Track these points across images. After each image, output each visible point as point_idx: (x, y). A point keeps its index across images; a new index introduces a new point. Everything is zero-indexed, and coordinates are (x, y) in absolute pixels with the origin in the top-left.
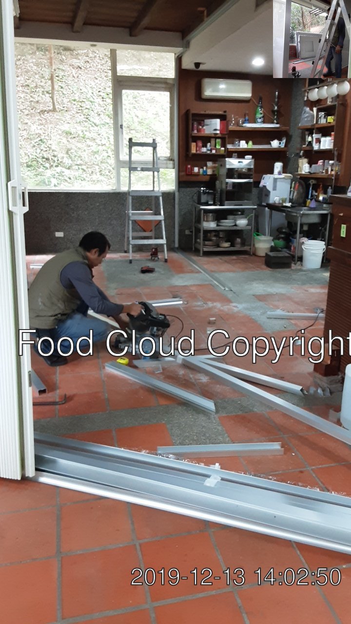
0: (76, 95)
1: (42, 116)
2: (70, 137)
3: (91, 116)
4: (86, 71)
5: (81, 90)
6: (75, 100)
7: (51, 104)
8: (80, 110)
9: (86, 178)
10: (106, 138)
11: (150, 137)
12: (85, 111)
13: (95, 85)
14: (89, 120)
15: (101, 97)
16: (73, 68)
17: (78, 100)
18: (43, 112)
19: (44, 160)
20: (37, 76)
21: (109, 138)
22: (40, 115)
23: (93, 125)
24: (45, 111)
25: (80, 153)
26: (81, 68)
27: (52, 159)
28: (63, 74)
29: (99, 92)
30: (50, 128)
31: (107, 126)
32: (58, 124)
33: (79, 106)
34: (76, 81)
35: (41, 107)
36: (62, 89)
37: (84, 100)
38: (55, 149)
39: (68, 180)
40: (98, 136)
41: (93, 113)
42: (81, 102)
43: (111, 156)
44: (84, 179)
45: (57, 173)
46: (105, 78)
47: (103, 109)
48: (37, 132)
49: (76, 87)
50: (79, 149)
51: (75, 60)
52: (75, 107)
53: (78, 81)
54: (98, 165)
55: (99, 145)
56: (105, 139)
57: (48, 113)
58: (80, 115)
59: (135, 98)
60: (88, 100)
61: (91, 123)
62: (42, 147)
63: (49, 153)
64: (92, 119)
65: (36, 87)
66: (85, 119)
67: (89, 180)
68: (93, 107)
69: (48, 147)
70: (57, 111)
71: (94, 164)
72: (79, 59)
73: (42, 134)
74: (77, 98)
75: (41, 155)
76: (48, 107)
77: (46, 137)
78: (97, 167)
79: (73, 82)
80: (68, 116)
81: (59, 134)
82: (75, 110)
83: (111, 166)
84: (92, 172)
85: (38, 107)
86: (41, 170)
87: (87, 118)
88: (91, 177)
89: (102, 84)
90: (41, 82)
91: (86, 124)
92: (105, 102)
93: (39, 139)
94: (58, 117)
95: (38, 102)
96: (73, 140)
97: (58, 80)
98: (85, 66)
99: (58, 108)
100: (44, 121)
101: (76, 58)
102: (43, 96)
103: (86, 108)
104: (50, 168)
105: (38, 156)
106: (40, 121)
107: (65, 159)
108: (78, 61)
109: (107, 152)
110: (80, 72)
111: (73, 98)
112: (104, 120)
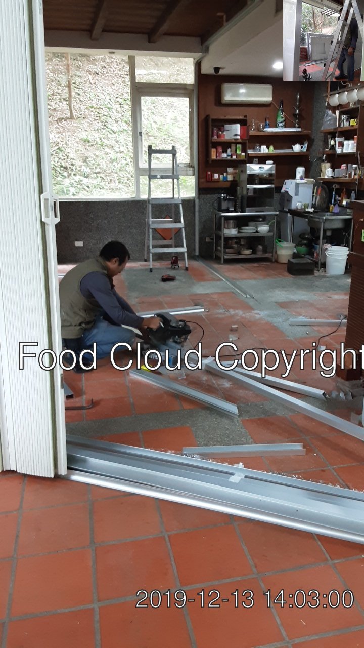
0: (93, 102)
1: (60, 124)
2: (88, 145)
3: (109, 123)
4: (103, 77)
5: (98, 96)
6: (92, 107)
7: (68, 112)
8: (98, 117)
9: (104, 186)
10: (125, 145)
11: (169, 143)
12: (102, 118)
13: (113, 91)
14: (107, 127)
15: (118, 104)
16: (90, 74)
17: (95, 107)
18: (60, 120)
19: (62, 168)
20: (53, 83)
21: (127, 145)
22: (57, 123)
23: (111, 132)
24: (63, 118)
25: (98, 161)
26: (98, 74)
27: (70, 167)
28: (80, 80)
29: (117, 98)
30: (67, 137)
31: (125, 132)
32: (76, 132)
33: (96, 113)
34: (93, 87)
35: (58, 115)
36: (79, 97)
37: (101, 107)
38: (73, 157)
39: (87, 188)
40: (116, 143)
41: (111, 120)
42: (98, 109)
43: (130, 163)
44: (103, 188)
45: (76, 182)
46: (122, 84)
47: (120, 115)
48: (55, 140)
49: (94, 93)
50: (97, 156)
51: (91, 66)
52: (92, 114)
53: (95, 87)
54: (116, 173)
55: (117, 152)
56: (123, 146)
57: (65, 121)
58: (98, 122)
59: (154, 103)
60: (105, 106)
61: (109, 130)
62: (60, 156)
63: (67, 161)
64: (109, 126)
65: (53, 94)
66: (102, 127)
67: (108, 188)
68: (111, 113)
69: (66, 155)
70: (74, 119)
71: (112, 172)
72: (96, 65)
73: (60, 142)
74: (94, 105)
75: (59, 163)
76: (65, 114)
77: (65, 146)
78: (116, 175)
79: (90, 89)
80: (85, 123)
81: (77, 142)
82: (92, 117)
83: (129, 173)
84: (111, 180)
85: (55, 115)
86: (59, 179)
87: (105, 125)
88: (110, 185)
89: (120, 90)
90: (58, 89)
91: (104, 131)
92: (122, 109)
93: (57, 147)
94: (75, 125)
95: (55, 110)
96: (91, 148)
97: (75, 87)
98: (102, 72)
99: (75, 115)
100: (61, 129)
101: (93, 64)
102: (61, 104)
103: (104, 115)
104: (68, 177)
105: (56, 165)
106: (58, 129)
107: (83, 167)
108: (95, 67)
109: (126, 160)
110: (97, 78)
111: (90, 105)
112: (122, 127)
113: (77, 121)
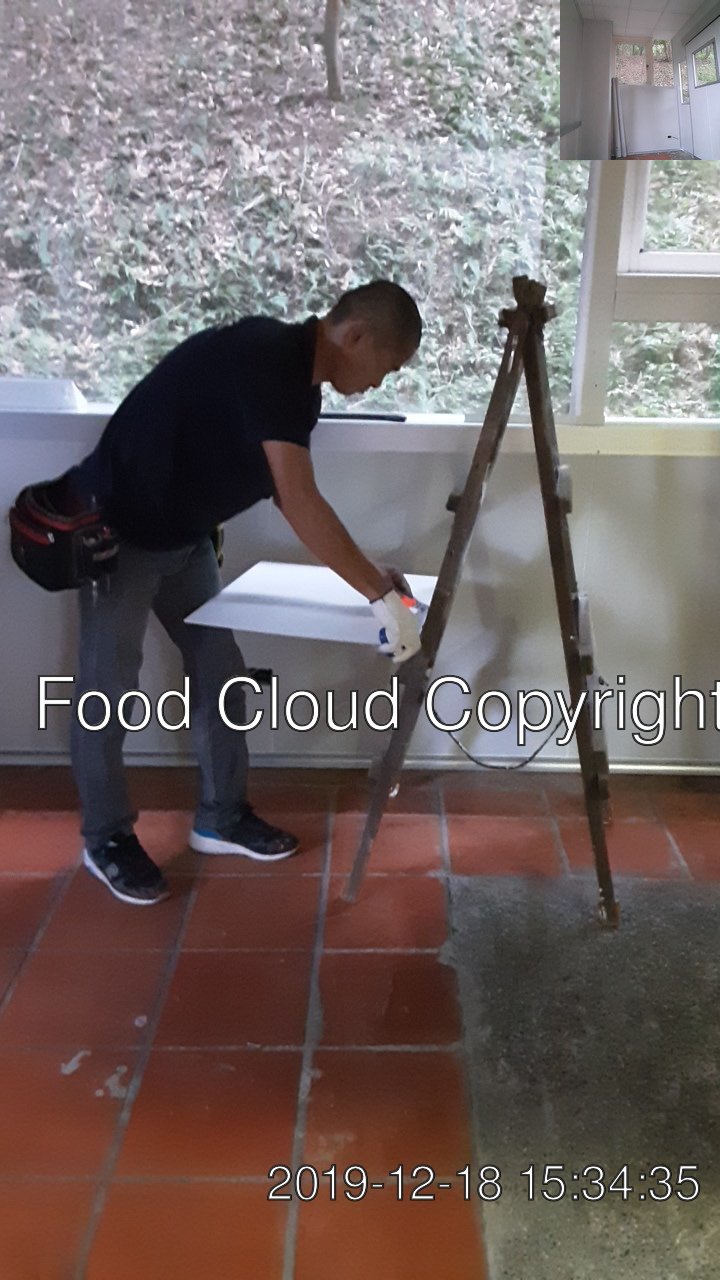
0: (417, 47)
1: (289, 116)
2: (378, 189)
3: (465, 112)
6: (410, 62)
7: (323, 76)
8: (427, 96)
10: (517, 192)
12: (443, 97)
14: (456, 128)
15: (504, 52)
17: (421, 62)
19: (271, 279)
21: (524, 191)
22: (281, 113)
23: (470, 143)
24: (301, 97)
25: (409, 253)
27: (301, 275)
29: (500, 35)
30: (307, 159)
31: (521, 145)
32: (338, 143)
33: (422, 80)
35: (289, 86)
37: (444, 61)
38: (316, 237)
42: (431, 67)
48: (260, 171)
50: (407, 234)
52: (408, 83)
55: (486, 220)
56: (511, 195)
57: (307, 105)
58: (426, 113)
60: (458, 60)
61: (461, 136)
62: (270, 232)
63: (292, 253)
64: (466, 124)
66: (437, 125)
68: (476, 83)
69: (292, 228)
73: (276, 180)
74: (418, 55)
75: (263, 259)
76: (314, 84)
77: (291, 193)
80: (379, 114)
81: (340, 182)
82: (406, 93)
85: (276, 87)
87: (448, 121)
91: (443, 140)
93: (262, 197)
94: (342, 118)
95: (280, 69)
96: (387, 202)
99: (347, 87)
100: (290, 134)
102: (304, 50)
103: (449, 88)
105: (250, 263)
106: (277, 135)
109: (515, 250)
111: (405, 56)
112: (512, 129)
113: (351, 108)
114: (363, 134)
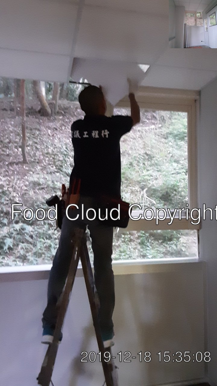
0: (50, 150)
1: (10, 167)
7: (21, 157)
8: (53, 162)
12: (57, 163)
17: (51, 153)
18: (11, 164)
24: (14, 163)
32: (26, 175)
35: (10, 160)
37: (57, 154)
42: (54, 155)
52: (47, 159)
53: (53, 138)
57: (16, 165)
58: (52, 167)
61: (63, 173)
64: (64, 170)
65: (10, 142)
76: (18, 159)
77: (10, 189)
80: (38, 167)
81: (26, 186)
82: (47, 162)
85: (7, 160)
87: (59, 169)
94: (27, 168)
95: (8, 155)
96: (41, 191)
99: (29, 160)
100: (10, 173)
103: (59, 160)
106: (6, 173)
113: (30, 165)
114: (33, 173)
